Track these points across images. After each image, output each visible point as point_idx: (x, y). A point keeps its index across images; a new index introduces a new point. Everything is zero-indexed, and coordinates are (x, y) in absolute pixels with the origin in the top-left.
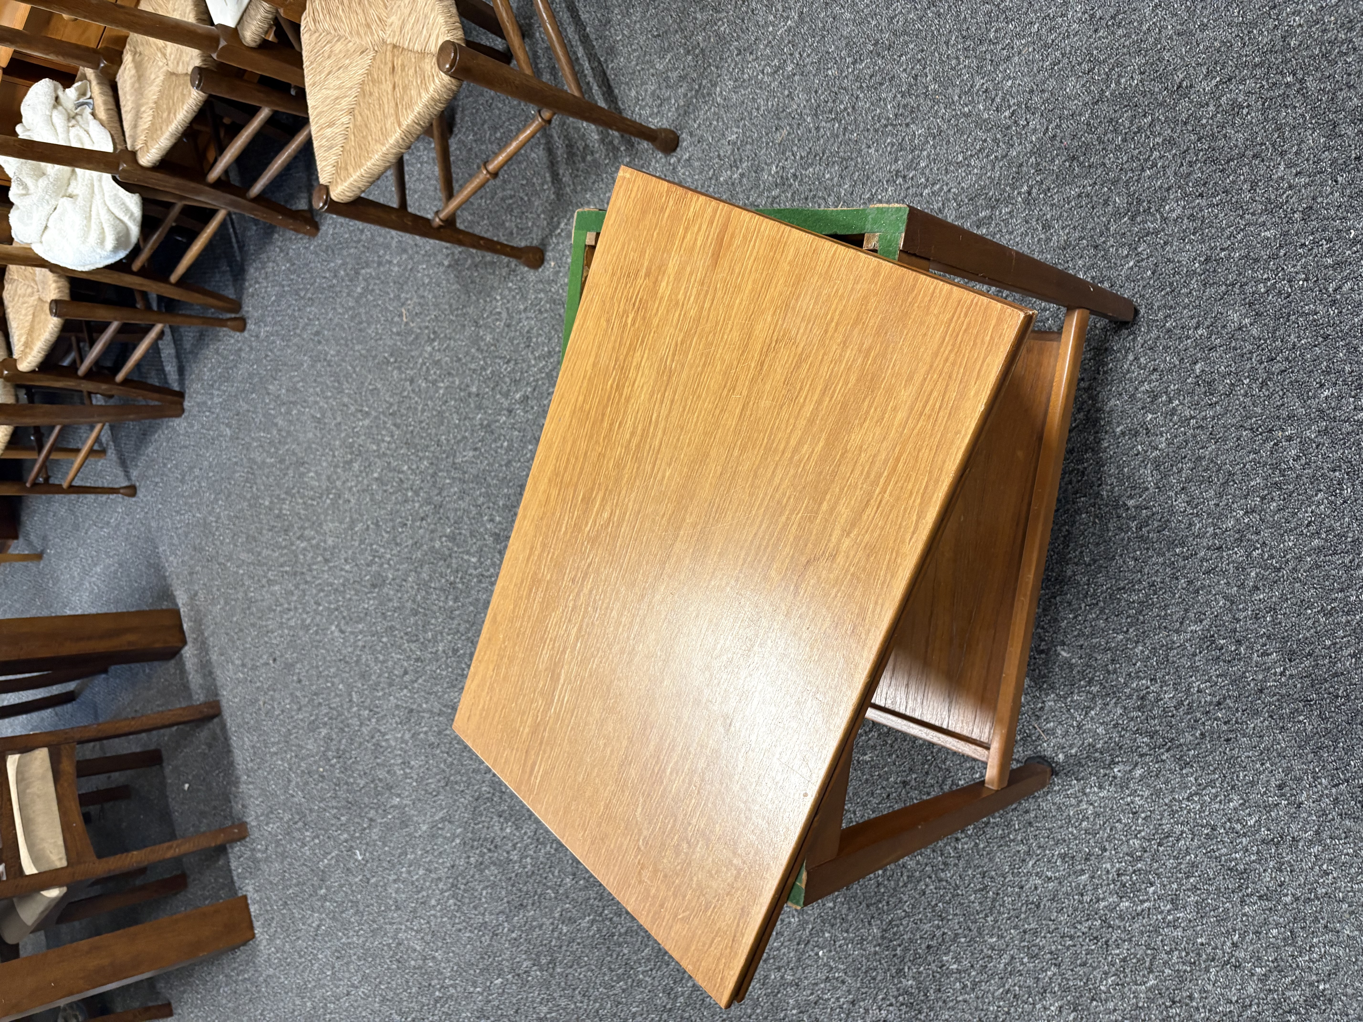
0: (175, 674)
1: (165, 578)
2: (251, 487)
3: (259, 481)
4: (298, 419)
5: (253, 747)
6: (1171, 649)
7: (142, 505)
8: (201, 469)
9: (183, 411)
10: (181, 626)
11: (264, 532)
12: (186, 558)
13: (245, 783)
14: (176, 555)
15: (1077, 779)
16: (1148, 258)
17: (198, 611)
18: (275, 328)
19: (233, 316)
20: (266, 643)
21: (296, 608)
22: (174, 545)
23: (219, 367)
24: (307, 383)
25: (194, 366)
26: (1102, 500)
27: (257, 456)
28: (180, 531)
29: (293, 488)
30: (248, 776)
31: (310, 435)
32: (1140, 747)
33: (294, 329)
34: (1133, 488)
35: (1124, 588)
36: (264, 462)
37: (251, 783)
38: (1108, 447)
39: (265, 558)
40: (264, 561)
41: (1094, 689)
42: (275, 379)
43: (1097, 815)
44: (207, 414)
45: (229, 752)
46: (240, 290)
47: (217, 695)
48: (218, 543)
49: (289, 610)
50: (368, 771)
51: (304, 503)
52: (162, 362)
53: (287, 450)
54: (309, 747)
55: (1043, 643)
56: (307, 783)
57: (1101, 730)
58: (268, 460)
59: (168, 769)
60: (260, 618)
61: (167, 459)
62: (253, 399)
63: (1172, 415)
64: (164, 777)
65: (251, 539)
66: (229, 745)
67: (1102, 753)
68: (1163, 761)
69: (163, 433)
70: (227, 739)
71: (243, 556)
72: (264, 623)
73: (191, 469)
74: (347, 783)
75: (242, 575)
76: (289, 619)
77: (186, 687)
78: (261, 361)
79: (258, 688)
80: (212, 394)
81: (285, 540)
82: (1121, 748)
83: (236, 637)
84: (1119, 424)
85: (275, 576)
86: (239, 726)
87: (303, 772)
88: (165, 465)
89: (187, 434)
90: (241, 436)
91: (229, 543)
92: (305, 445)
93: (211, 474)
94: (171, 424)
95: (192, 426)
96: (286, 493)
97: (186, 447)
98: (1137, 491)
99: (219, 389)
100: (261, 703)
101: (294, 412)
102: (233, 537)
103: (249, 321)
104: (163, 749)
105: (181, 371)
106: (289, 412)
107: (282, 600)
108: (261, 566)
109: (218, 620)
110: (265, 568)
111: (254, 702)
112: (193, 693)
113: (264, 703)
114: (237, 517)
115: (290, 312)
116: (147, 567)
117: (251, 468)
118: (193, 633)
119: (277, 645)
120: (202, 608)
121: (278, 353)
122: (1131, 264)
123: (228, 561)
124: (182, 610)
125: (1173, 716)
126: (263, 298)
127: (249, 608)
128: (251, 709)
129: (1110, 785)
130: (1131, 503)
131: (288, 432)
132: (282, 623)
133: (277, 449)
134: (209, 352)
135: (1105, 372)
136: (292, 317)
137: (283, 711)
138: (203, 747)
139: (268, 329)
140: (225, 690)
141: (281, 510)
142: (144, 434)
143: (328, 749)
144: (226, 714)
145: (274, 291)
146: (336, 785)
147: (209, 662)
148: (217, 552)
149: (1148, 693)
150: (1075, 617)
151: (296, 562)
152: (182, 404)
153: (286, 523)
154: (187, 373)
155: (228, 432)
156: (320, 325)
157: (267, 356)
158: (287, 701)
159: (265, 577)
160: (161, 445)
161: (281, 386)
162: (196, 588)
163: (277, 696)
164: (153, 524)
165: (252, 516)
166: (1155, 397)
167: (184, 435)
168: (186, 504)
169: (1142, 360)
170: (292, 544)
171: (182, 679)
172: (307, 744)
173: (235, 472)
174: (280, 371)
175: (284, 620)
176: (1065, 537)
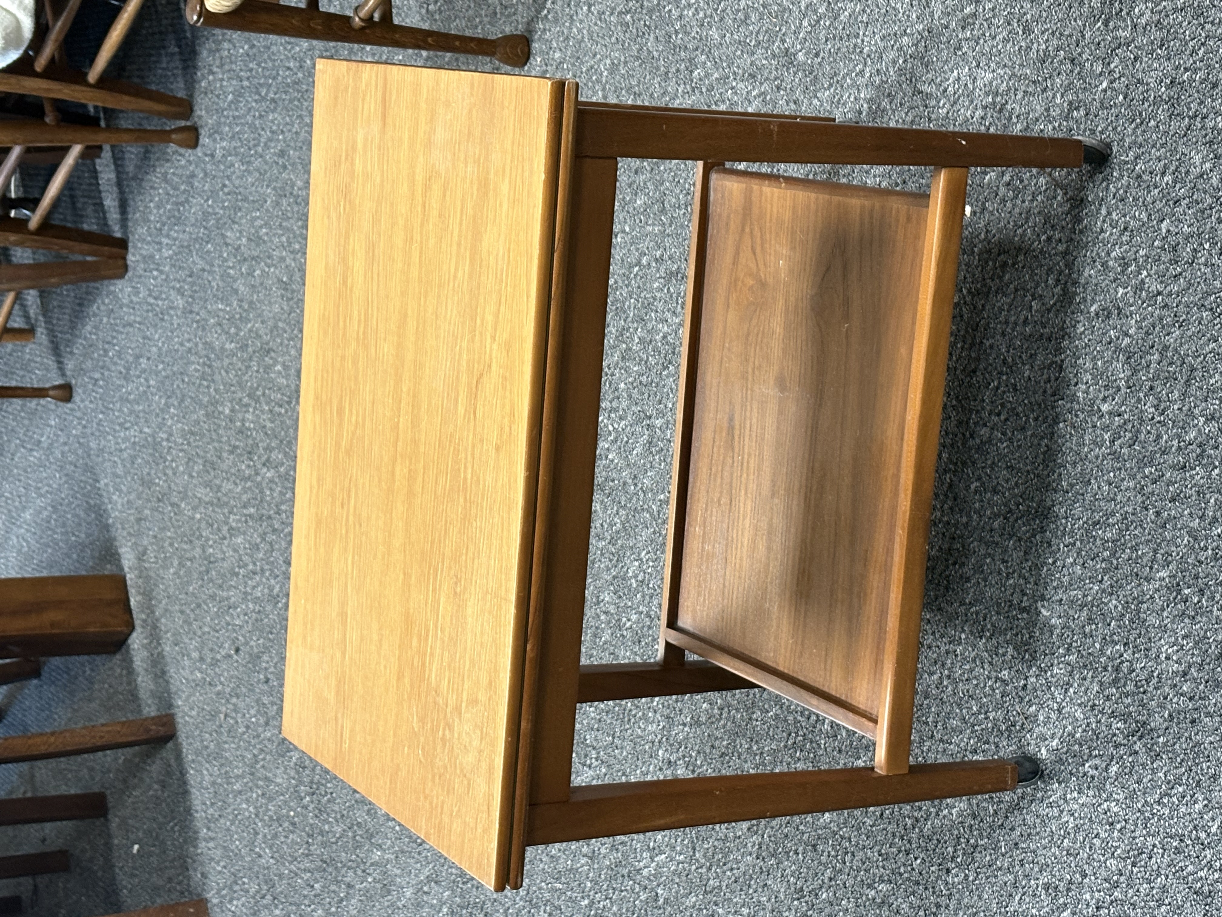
0: (121, 675)
1: (107, 527)
2: (208, 387)
3: (217, 377)
4: (262, 284)
5: (214, 783)
6: (1142, 603)
7: (78, 414)
8: (148, 359)
9: (126, 268)
10: (128, 600)
11: (225, 455)
12: (133, 496)
13: (205, 840)
14: (121, 491)
15: (1060, 783)
16: (1119, 78)
17: (148, 578)
18: (234, 144)
19: (183, 123)
20: (228, 624)
21: (262, 570)
22: (118, 476)
23: (167, 202)
24: (271, 228)
25: (138, 198)
26: (1078, 403)
27: (216, 339)
28: (125, 455)
29: (257, 389)
30: (209, 829)
31: (276, 308)
32: (1114, 735)
33: (255, 146)
34: (1106, 387)
35: (1098, 522)
36: (223, 349)
37: (212, 839)
38: (1083, 333)
39: (225, 495)
40: (225, 499)
41: (1073, 658)
42: (234, 222)
43: (1077, 828)
44: (155, 273)
45: (186, 792)
46: (191, 84)
47: (170, 706)
48: (170, 472)
49: (255, 573)
50: (345, 812)
51: (271, 411)
52: (100, 192)
53: (250, 331)
54: (279, 780)
55: (1025, 598)
56: (275, 836)
57: (1079, 715)
58: (227, 346)
59: (114, 823)
60: (221, 586)
61: (108, 343)
62: (208, 252)
63: (1141, 290)
64: (110, 836)
65: (210, 465)
66: (185, 783)
67: (1081, 745)
68: (1136, 753)
69: (103, 303)
70: (183, 773)
71: (201, 492)
72: (225, 594)
73: (138, 357)
74: (322, 833)
75: (199, 521)
76: (254, 588)
77: (133, 696)
78: (218, 194)
79: (218, 694)
80: (160, 243)
81: (249, 466)
82: (1098, 738)
83: (192, 616)
84: (1093, 301)
85: (239, 521)
86: (198, 753)
87: (271, 818)
88: (106, 351)
89: (131, 305)
90: (196, 308)
91: (183, 473)
92: (270, 323)
93: (161, 367)
94: (112, 288)
95: (137, 294)
96: (249, 395)
97: (131, 325)
98: (1111, 391)
99: (168, 236)
100: (222, 716)
101: (258, 272)
102: (187, 463)
103: (202, 132)
104: (108, 792)
105: (123, 206)
106: (251, 274)
107: (246, 558)
108: (221, 506)
109: (171, 591)
110: (226, 511)
111: (214, 715)
112: (143, 705)
113: (226, 716)
114: (192, 433)
115: (249, 118)
116: (85, 511)
117: (209, 359)
118: (142, 612)
119: (241, 627)
120: (152, 574)
121: (237, 182)
122: (1105, 85)
123: (182, 500)
124: (128, 576)
125: (1144, 693)
126: (218, 96)
127: (207, 572)
128: (211, 726)
129: (1089, 788)
130: (1105, 408)
131: (251, 303)
132: (245, 593)
133: (239, 329)
134: (154, 178)
135: (1081, 232)
136: (252, 127)
137: (248, 727)
138: (156, 786)
139: (224, 144)
140: (180, 698)
141: (243, 421)
142: (80, 305)
143: (300, 782)
144: (182, 736)
145: (230, 86)
146: (309, 836)
147: (161, 655)
148: (170, 487)
149: (1122, 662)
150: (1054, 562)
151: (261, 501)
152: (124, 259)
153: (250, 442)
154: (129, 209)
155: (180, 302)
156: (285, 141)
157: (224, 186)
158: (253, 712)
159: (226, 523)
160: (101, 320)
161: (241, 232)
162: (145, 543)
163: (242, 705)
164: (93, 445)
165: (209, 431)
166: (1127, 265)
167: (128, 306)
168: (131, 412)
169: (1114, 214)
170: (257, 474)
171: (129, 683)
172: (275, 776)
173: (189, 363)
174: (240, 209)
175: (249, 590)
176: (1044, 453)
